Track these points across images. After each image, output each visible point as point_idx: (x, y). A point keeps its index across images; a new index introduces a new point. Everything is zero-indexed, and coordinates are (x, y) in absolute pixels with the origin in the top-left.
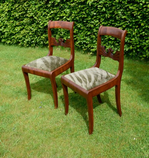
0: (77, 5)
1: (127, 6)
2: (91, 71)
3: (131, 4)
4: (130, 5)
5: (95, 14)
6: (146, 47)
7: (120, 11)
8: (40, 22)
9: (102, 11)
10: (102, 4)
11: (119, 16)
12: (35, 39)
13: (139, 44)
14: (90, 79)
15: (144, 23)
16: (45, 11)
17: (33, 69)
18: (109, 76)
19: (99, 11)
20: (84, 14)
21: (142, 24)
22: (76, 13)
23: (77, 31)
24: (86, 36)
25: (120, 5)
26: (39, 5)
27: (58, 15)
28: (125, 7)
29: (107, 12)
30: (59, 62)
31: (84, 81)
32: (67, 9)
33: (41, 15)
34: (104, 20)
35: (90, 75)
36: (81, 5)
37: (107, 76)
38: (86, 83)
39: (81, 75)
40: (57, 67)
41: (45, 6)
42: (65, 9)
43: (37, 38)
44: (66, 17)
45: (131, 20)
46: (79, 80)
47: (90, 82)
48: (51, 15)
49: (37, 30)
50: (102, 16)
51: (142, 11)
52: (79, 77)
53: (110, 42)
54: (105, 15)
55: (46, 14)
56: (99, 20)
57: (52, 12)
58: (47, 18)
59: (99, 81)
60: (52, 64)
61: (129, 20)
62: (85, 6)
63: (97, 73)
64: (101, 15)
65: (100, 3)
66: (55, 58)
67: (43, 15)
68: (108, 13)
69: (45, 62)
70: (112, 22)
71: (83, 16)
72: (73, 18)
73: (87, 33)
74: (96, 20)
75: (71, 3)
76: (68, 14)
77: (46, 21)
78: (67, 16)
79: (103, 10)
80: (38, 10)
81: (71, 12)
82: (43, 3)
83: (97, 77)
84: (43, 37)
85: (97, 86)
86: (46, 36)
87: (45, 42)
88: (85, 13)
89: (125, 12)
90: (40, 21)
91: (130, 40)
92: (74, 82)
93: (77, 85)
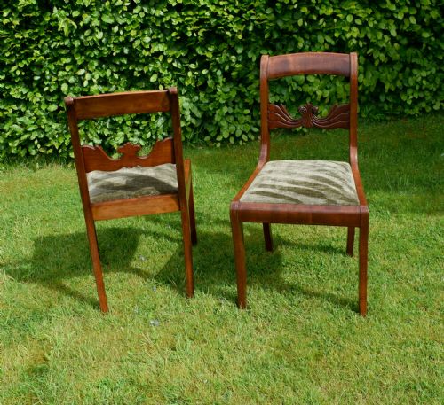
38: (334, 191)
39: (293, 183)
46: (309, 193)
52: (296, 188)
92: (294, 203)
93: (311, 206)
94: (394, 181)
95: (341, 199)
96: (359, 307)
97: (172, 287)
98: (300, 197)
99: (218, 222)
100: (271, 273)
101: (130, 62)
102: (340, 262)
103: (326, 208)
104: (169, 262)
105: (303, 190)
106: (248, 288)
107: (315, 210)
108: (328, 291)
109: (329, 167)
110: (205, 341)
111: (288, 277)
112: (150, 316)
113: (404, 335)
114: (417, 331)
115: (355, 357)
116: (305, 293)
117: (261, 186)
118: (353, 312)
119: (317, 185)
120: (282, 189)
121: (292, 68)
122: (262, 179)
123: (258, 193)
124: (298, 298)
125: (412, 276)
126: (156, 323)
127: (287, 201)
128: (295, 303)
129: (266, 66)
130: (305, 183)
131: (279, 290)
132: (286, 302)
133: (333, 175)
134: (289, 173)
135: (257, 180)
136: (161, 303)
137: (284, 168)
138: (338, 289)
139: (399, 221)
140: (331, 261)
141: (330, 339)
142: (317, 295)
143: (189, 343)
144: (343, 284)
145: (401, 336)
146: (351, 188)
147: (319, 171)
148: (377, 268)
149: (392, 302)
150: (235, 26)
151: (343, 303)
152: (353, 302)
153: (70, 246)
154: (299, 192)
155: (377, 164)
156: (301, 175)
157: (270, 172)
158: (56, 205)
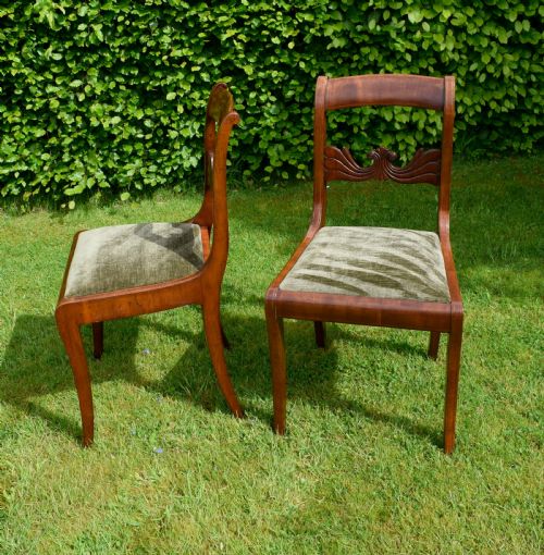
92: (356, 294)
93: (380, 300)
94: (496, 249)
95: (424, 291)
96: (444, 441)
97: (185, 397)
98: (364, 286)
99: (253, 300)
100: (321, 381)
101: (143, 73)
102: (418, 369)
103: (402, 304)
104: (183, 359)
105: (370, 275)
106: (289, 403)
107: (387, 306)
108: (400, 412)
109: (410, 240)
110: (224, 483)
111: (345, 389)
112: (152, 440)
113: (506, 487)
114: (526, 483)
115: (436, 520)
116: (368, 414)
117: (311, 267)
118: (434, 447)
119: (391, 269)
120: (340, 272)
121: (361, 95)
122: (313, 256)
123: (306, 277)
124: (359, 421)
125: (520, 394)
126: (160, 451)
127: (347, 292)
128: (354, 429)
129: (323, 92)
130: (374, 265)
131: (333, 407)
132: (341, 427)
133: (414, 253)
134: (351, 249)
135: (304, 257)
136: (168, 420)
137: (344, 240)
138: (415, 410)
139: (503, 309)
140: (406, 366)
141: (402, 489)
142: (385, 418)
143: (203, 484)
144: (422, 403)
145: (502, 488)
146: (438, 274)
147: (393, 246)
148: (471, 380)
149: (491, 434)
150: (284, 29)
151: (422, 432)
152: (436, 432)
153: (51, 328)
154: (363, 278)
155: (473, 222)
156: (368, 252)
157: (324, 245)
158: (38, 267)
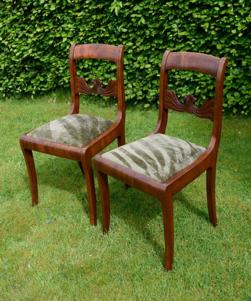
0: (88, 15)
1: (190, 12)
2: (155, 141)
3: (197, 9)
4: (195, 11)
5: (125, 30)
6: (227, 88)
7: (175, 23)
8: (15, 51)
9: (139, 23)
10: (139, 12)
11: (173, 33)
12: (4, 83)
13: (212, 84)
14: (161, 159)
15: (222, 43)
16: (23, 29)
17: (45, 143)
18: (195, 149)
19: (132, 25)
20: (103, 32)
21: (219, 47)
22: (87, 29)
23: (91, 64)
24: (108, 73)
25: (175, 12)
26: (12, 18)
27: (51, 36)
28: (184, 16)
29: (149, 26)
30: (97, 126)
31: (149, 163)
32: (68, 24)
33: (16, 37)
34: (144, 41)
35: (158, 151)
36: (97, 14)
37: (192, 151)
38: (156, 167)
39: (139, 152)
40: (95, 138)
41: (24, 19)
42: (63, 24)
43: (7, 81)
44: (68, 38)
45: (196, 39)
46: (139, 163)
47: (163, 164)
48: (35, 35)
49: (8, 67)
50: (138, 33)
51: (219, 22)
52: (136, 157)
53: (155, 82)
54: (145, 32)
55: (27, 34)
56: (134, 41)
57: (38, 30)
58: (29, 41)
59: (180, 162)
60: (83, 131)
61: (193, 40)
62: (105, 16)
63: (170, 144)
64: (136, 31)
65: (135, 9)
66: (87, 119)
67: (19, 36)
68: (152, 28)
69: (69, 127)
70: (158, 44)
71: (102, 35)
72: (82, 40)
73: (110, 67)
74: (127, 43)
75: (75, 12)
76: (71, 33)
77: (26, 48)
78: (69, 36)
79: (141, 23)
80: (10, 28)
81: (77, 29)
82: (19, 13)
83: (174, 153)
84: (22, 78)
85: (179, 172)
86: (26, 76)
87: (25, 89)
88: (104, 30)
89: (184, 24)
90: (14, 48)
91: (195, 77)
